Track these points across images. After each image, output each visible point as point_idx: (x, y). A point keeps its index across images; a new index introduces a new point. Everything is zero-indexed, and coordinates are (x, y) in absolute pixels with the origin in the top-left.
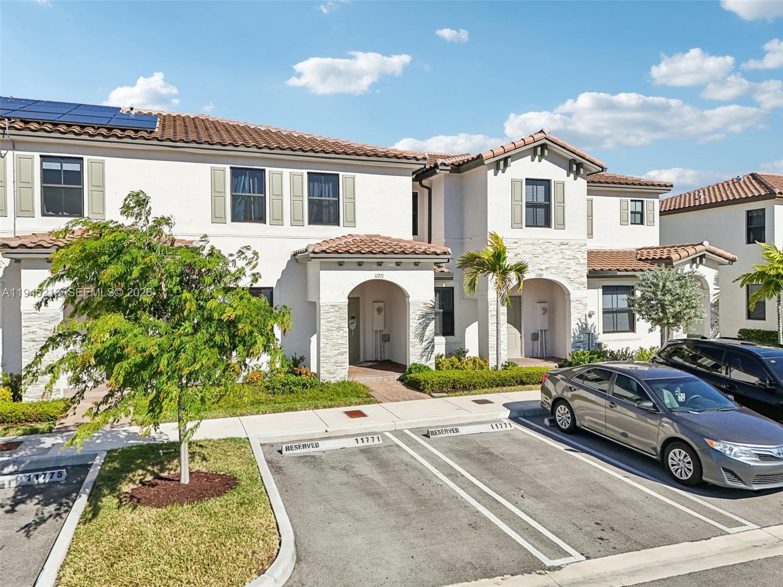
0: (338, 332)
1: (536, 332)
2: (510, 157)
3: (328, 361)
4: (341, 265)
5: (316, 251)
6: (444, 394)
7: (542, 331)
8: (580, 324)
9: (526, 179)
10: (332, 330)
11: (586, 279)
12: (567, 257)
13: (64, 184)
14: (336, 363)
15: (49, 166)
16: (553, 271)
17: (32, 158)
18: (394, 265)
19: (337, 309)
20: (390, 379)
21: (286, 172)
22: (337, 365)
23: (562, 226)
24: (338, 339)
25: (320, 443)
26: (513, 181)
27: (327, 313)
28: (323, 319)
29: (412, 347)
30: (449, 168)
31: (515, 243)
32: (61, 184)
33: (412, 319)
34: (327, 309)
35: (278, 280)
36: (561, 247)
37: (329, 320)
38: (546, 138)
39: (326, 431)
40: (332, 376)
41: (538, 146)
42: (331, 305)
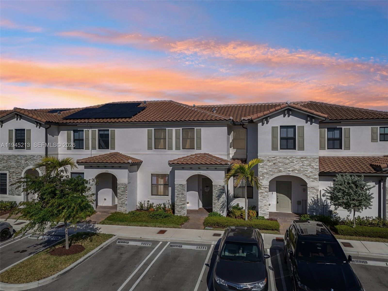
0: (182, 195)
1: (300, 201)
2: (269, 117)
3: (178, 207)
4: (183, 169)
5: (170, 163)
6: (212, 228)
7: (302, 200)
8: (313, 200)
9: (280, 126)
10: (179, 194)
11: (318, 177)
12: (305, 165)
13: (105, 138)
14: (181, 208)
15: (101, 133)
16: (296, 172)
17: (96, 130)
18: (206, 169)
19: (181, 186)
20: (204, 217)
21: (174, 129)
22: (182, 209)
23: (302, 148)
24: (182, 198)
25: (130, 242)
26: (273, 128)
27: (178, 187)
28: (176, 190)
29: (214, 204)
30: (247, 121)
31: (273, 157)
32: (103, 138)
33: (214, 192)
34: (178, 186)
35: (170, 171)
36: (301, 160)
37: (178, 190)
38: (288, 106)
39: (141, 237)
40: (180, 213)
41: (286, 110)
42: (179, 184)
